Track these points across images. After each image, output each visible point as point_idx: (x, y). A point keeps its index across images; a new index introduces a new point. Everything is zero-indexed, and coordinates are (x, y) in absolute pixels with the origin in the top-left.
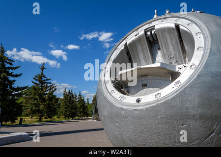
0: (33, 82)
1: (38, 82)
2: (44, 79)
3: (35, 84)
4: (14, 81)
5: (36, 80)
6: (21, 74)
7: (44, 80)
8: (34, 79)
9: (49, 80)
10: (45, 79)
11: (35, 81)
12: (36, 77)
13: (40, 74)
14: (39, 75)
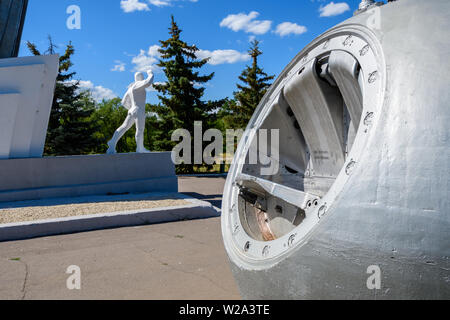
0: (239, 87)
1: (248, 86)
2: (259, 77)
3: (244, 89)
4: (202, 90)
5: (245, 81)
6: (212, 75)
7: (261, 80)
8: (242, 79)
9: (271, 78)
10: (263, 77)
11: (243, 84)
12: (244, 74)
13: (251, 67)
14: (250, 69)
